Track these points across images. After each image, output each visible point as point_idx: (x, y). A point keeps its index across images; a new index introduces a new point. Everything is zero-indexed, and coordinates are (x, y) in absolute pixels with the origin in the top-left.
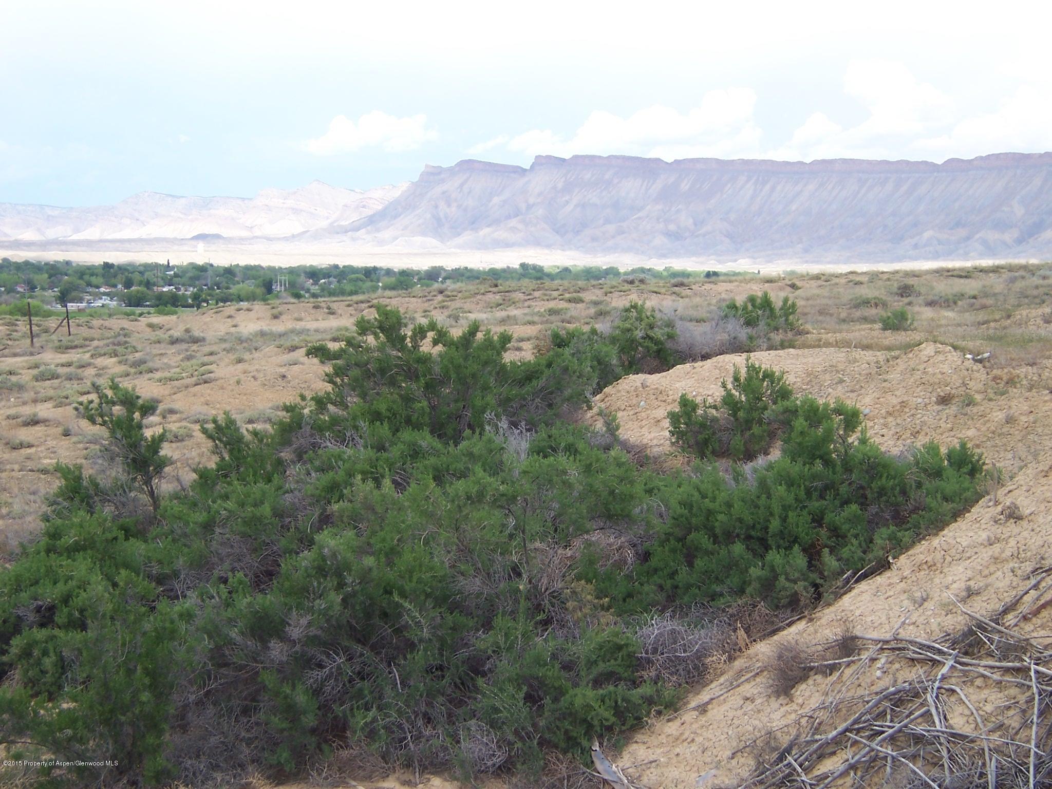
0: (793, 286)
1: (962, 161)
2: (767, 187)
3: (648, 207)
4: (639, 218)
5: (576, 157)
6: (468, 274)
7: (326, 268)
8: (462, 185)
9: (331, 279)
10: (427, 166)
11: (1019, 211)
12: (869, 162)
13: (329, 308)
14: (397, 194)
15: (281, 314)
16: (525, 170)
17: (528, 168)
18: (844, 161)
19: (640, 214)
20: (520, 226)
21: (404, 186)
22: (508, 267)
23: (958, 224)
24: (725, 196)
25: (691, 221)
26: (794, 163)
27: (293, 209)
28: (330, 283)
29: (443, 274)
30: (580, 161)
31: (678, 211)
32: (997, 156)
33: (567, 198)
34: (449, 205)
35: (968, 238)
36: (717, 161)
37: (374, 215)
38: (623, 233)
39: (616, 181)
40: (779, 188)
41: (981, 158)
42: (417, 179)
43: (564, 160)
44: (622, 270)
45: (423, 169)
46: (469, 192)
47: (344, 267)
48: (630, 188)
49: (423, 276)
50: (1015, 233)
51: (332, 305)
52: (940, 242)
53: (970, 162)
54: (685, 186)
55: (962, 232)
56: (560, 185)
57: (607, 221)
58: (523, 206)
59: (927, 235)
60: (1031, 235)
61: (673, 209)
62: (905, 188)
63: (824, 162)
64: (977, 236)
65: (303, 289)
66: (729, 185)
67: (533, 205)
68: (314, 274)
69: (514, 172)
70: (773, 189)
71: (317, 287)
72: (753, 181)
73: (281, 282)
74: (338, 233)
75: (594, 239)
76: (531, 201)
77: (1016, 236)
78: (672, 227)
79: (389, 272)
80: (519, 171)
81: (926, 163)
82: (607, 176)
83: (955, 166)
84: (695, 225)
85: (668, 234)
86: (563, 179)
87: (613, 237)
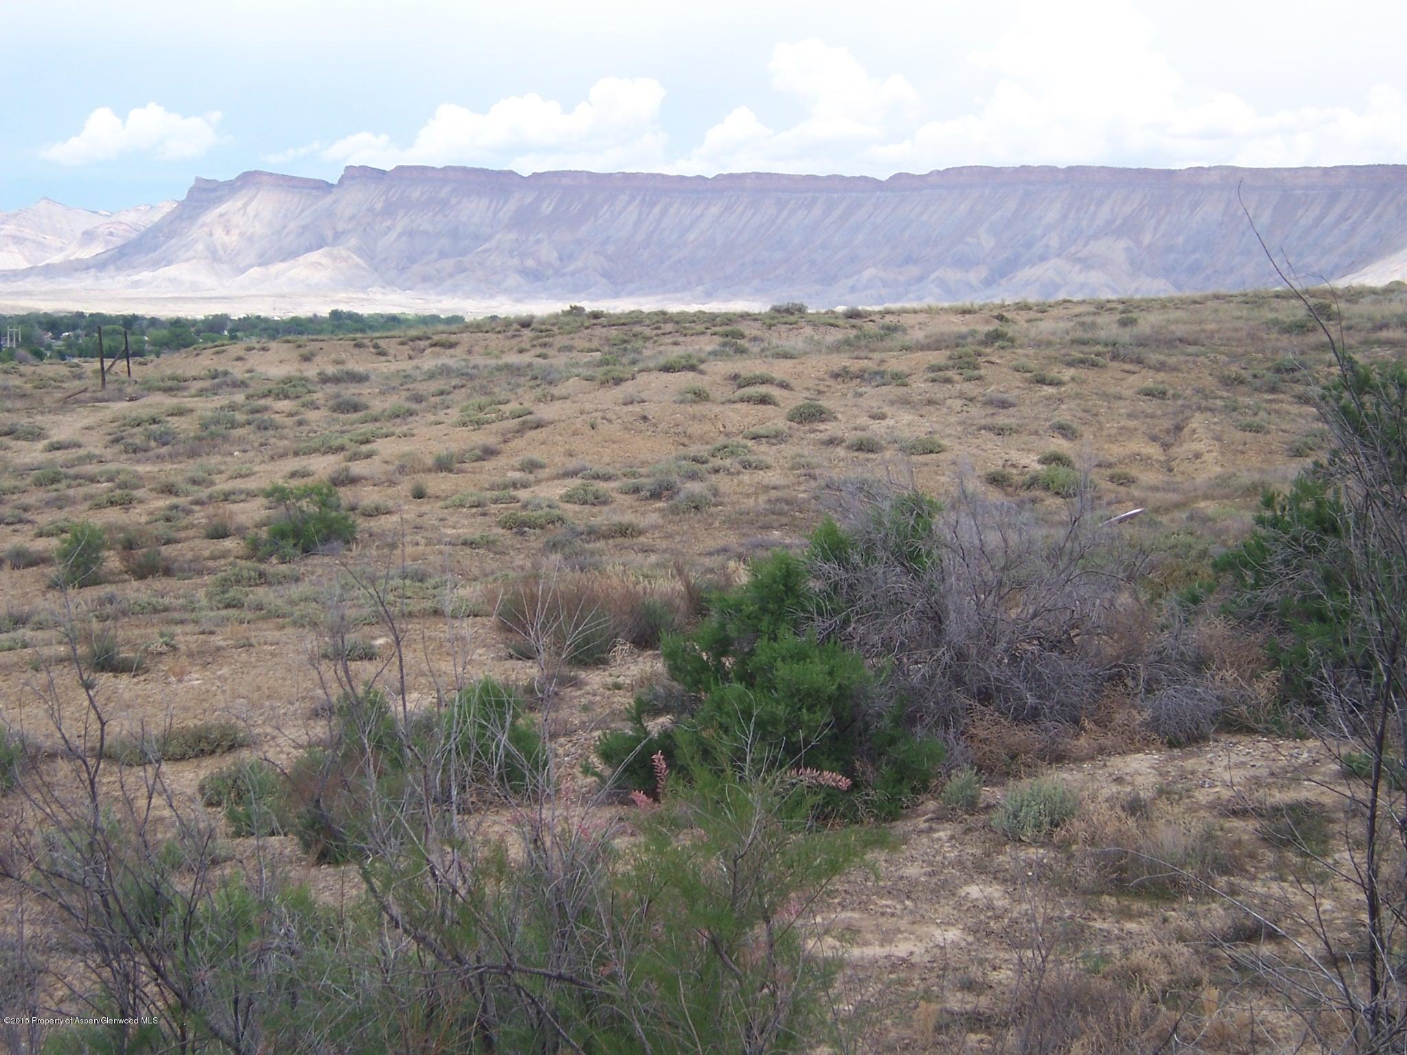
0: (1001, 318)
1: (913, 176)
2: (657, 210)
3: (498, 236)
4: (486, 251)
5: (400, 169)
6: (263, 325)
7: (69, 318)
8: (245, 206)
9: (79, 331)
10: (198, 180)
11: (988, 242)
12: (790, 178)
13: (376, 346)
14: (156, 217)
15: (313, 355)
16: (332, 186)
17: (335, 182)
18: (758, 176)
19: (486, 246)
20: (324, 261)
21: (168, 207)
22: (315, 316)
23: (909, 260)
24: (600, 221)
25: (555, 254)
26: (691, 178)
27: (14, 237)
28: (77, 337)
29: (229, 326)
30: (405, 174)
31: (538, 242)
32: (959, 171)
33: (388, 223)
34: (228, 233)
35: (921, 279)
36: (590, 175)
37: (124, 246)
38: (464, 270)
39: (454, 201)
40: (672, 211)
41: (938, 172)
42: (184, 197)
43: (384, 172)
44: (467, 320)
45: (192, 183)
46: (255, 216)
47: (91, 315)
48: (474, 210)
49: (201, 326)
50: (984, 272)
51: (382, 343)
52: (885, 284)
53: (922, 178)
54: (547, 208)
55: (914, 270)
56: (379, 206)
57: (443, 255)
58: (329, 234)
59: (868, 273)
60: (1003, 275)
61: (532, 238)
62: (837, 213)
63: (731, 176)
64: (933, 276)
65: (41, 344)
66: (606, 208)
67: (343, 233)
68: (53, 324)
69: (317, 188)
70: (664, 212)
71: (60, 343)
72: (636, 203)
73: (11, 336)
74: (77, 270)
75: (425, 279)
76: (341, 227)
77: (984, 275)
78: (530, 263)
79: (154, 322)
80: (324, 187)
81: (864, 179)
82: (443, 194)
83: (903, 183)
84: (561, 259)
85: (525, 272)
86: (384, 198)
87: (451, 276)
